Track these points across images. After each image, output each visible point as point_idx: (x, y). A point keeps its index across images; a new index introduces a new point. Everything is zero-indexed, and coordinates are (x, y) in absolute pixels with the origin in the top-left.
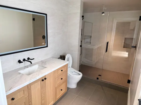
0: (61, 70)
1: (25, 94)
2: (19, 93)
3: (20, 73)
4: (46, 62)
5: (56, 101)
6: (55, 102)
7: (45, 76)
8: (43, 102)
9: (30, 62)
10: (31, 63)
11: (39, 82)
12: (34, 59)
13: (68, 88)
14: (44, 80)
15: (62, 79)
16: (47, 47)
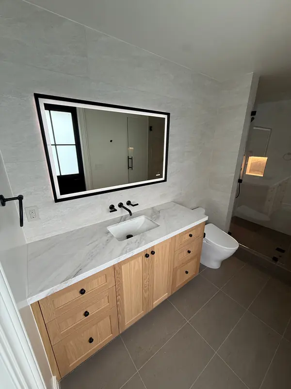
0: (190, 233)
1: (108, 281)
2: (96, 280)
3: (108, 232)
4: (159, 212)
5: (174, 292)
6: (172, 295)
7: (153, 247)
8: (146, 295)
9: (129, 211)
10: (131, 213)
11: (140, 259)
12: (137, 204)
13: (202, 268)
14: (149, 255)
15: (189, 252)
16: (165, 180)
